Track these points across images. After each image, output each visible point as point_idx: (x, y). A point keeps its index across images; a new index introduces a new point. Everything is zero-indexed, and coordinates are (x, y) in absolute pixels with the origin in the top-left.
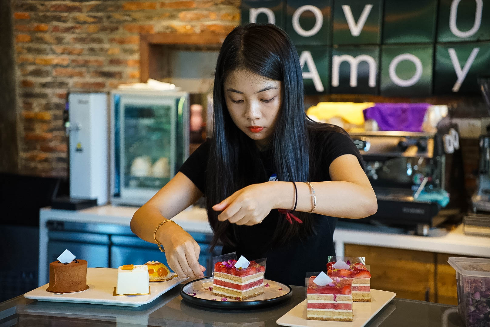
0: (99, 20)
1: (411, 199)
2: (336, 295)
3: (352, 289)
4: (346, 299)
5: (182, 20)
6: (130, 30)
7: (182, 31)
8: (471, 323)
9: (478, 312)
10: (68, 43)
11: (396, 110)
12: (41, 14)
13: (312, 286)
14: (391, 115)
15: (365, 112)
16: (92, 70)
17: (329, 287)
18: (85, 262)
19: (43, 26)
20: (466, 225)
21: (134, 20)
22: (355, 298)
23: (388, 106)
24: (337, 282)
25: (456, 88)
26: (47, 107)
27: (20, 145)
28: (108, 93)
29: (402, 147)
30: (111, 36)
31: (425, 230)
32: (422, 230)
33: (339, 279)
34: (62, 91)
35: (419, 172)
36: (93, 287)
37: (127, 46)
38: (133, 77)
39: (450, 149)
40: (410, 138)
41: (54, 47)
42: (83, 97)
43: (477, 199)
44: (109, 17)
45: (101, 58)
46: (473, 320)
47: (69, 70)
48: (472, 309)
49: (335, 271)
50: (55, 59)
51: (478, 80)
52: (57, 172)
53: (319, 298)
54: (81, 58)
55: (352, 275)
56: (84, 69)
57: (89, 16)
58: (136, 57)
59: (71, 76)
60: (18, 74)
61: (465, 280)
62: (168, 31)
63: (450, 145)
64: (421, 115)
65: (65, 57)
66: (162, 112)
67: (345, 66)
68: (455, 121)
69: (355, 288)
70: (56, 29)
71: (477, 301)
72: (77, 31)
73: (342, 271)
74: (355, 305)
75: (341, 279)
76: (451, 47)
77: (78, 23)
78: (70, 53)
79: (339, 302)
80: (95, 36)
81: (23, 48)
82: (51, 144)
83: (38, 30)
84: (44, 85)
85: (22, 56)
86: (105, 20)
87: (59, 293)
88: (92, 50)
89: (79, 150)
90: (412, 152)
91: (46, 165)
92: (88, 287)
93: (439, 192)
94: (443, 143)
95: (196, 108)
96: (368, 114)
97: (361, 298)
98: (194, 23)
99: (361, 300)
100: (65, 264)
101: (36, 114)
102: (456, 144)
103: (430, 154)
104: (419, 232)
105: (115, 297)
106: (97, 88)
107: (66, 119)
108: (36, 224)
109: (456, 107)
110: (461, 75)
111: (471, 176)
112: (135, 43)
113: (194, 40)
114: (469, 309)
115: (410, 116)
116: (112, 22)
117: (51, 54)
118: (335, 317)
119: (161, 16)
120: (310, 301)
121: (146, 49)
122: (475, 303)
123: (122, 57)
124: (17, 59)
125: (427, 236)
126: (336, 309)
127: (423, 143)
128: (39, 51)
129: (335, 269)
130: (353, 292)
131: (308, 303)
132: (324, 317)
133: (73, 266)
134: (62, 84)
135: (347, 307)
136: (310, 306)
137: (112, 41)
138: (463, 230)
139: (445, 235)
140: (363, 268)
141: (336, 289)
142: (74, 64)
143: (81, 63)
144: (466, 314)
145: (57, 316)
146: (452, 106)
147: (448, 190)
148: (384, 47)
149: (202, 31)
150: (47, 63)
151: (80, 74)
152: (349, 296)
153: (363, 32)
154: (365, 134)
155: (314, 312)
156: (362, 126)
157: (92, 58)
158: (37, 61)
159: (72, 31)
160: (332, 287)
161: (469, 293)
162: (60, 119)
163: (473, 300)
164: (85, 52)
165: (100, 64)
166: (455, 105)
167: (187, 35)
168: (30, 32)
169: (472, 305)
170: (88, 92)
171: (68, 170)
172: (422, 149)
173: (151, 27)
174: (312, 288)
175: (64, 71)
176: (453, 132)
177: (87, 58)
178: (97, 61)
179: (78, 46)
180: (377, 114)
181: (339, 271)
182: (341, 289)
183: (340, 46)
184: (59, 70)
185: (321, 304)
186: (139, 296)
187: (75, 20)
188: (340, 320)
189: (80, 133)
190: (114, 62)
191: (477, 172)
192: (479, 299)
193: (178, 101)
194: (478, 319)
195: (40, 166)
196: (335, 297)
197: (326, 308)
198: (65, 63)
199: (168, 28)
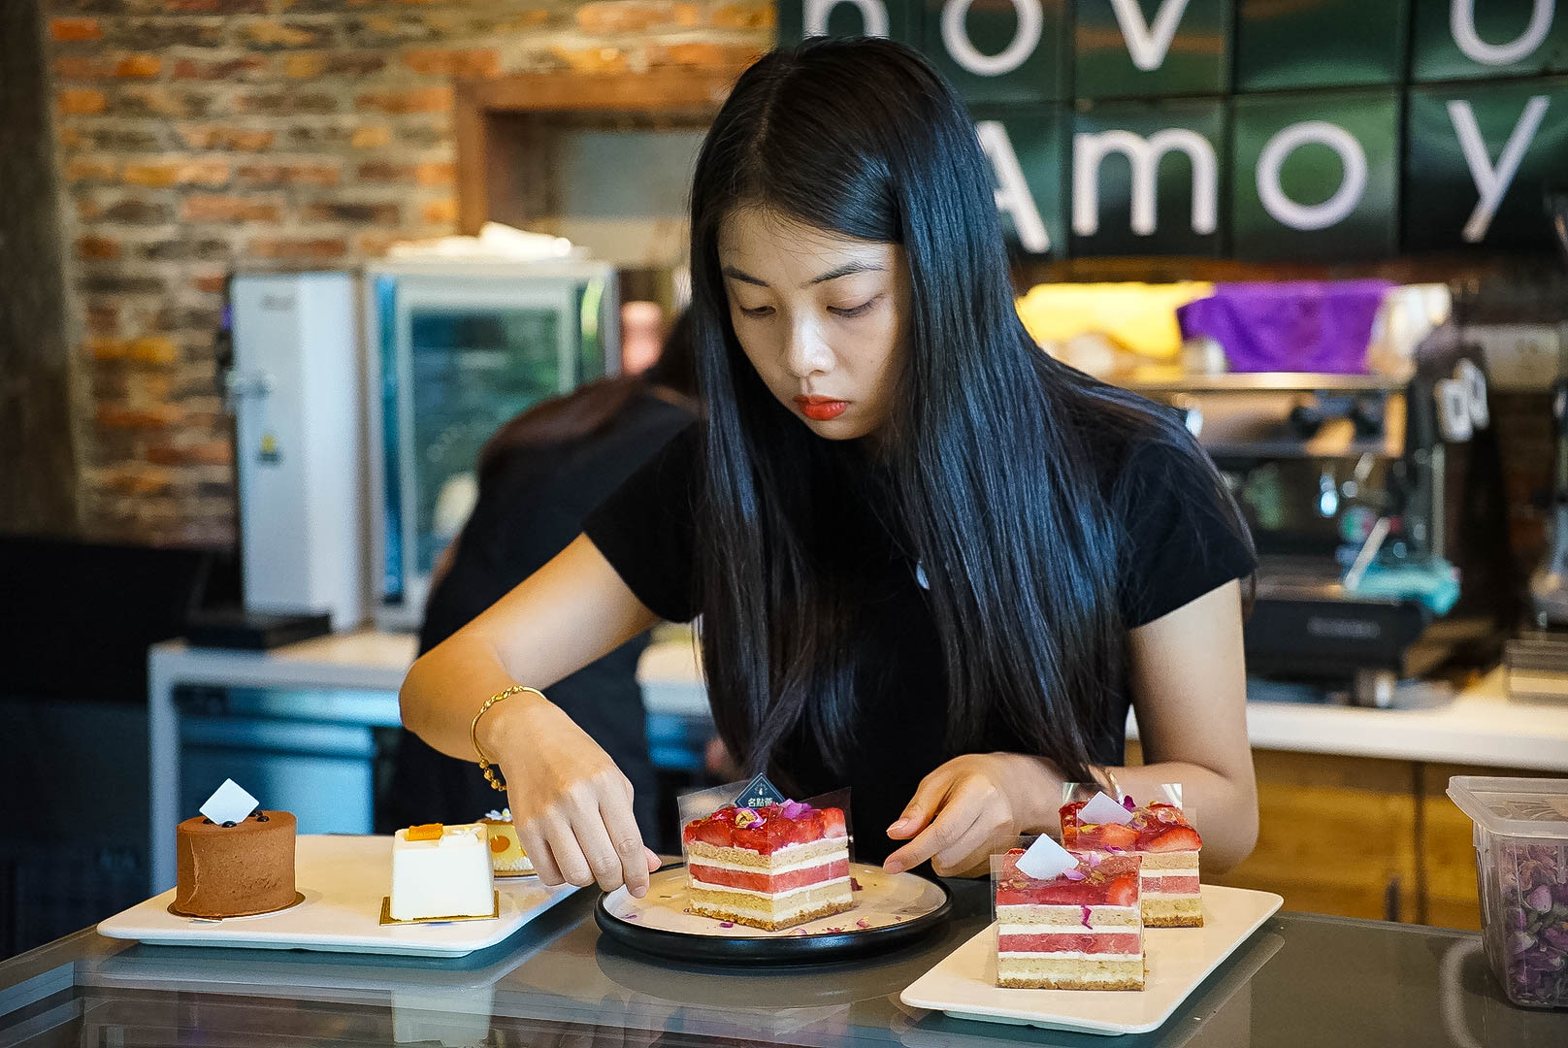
0: (322, 37)
1: (1335, 590)
2: (1089, 907)
3: (1140, 888)
4: (1121, 920)
5: (588, 33)
6: (423, 67)
7: (588, 66)
8: (1524, 987)
9: (1544, 950)
10: (223, 115)
11: (1283, 304)
12: (137, 22)
13: (1011, 881)
14: (1268, 321)
15: (1183, 314)
16: (303, 199)
17: (1064, 883)
18: (287, 819)
19: (144, 60)
20: (1513, 670)
21: (435, 35)
22: (1152, 915)
23: (1256, 293)
24: (1092, 866)
25: (1476, 228)
26: (165, 323)
27: (83, 444)
28: (358, 274)
29: (1303, 424)
30: (363, 88)
31: (1384, 689)
32: (1373, 690)
33: (1098, 856)
34: (210, 269)
35: (1359, 502)
36: (318, 896)
37: (415, 120)
38: (435, 218)
39: (1459, 427)
40: (1329, 394)
41: (183, 128)
42: (278, 287)
43: (1547, 585)
44: (353, 28)
45: (333, 161)
46: (1530, 974)
47: (233, 200)
48: (1527, 941)
49: (1084, 829)
50: (186, 168)
51: (1547, 202)
52: (202, 529)
53: (1033, 919)
54: (267, 162)
55: (1141, 841)
56: (277, 198)
57: (288, 26)
58: (443, 153)
59: (238, 220)
60: (69, 220)
61: (1503, 850)
62: (543, 68)
63: (1458, 412)
64: (1361, 319)
65: (218, 158)
66: (531, 331)
67: (1116, 165)
68: (1475, 335)
69: (1149, 885)
70: (185, 70)
71: (1542, 917)
72: (255, 74)
73: (1108, 829)
74: (1152, 938)
75: (1108, 855)
76: (1457, 97)
77: (255, 47)
78: (232, 146)
79: (1098, 929)
80: (311, 89)
81: (83, 134)
82: (182, 441)
83: (128, 74)
84: (154, 252)
85: (78, 160)
86: (340, 36)
87: (207, 917)
88: (303, 134)
89: (270, 457)
90: (1336, 441)
91: (164, 509)
92: (299, 898)
93: (1424, 566)
94: (1434, 407)
95: (641, 314)
96: (1194, 321)
97: (1170, 914)
98: (626, 41)
99: (1172, 920)
100: (225, 825)
101: (131, 346)
102: (1479, 411)
103: (1393, 443)
104: (1363, 694)
105: (385, 927)
106: (320, 258)
107: (226, 360)
108: (139, 694)
109: (1477, 292)
110: (1492, 185)
111: (1529, 512)
112: (439, 111)
113: (629, 95)
114: (1517, 943)
115: (1327, 324)
116: (363, 44)
117: (173, 149)
118: (1087, 978)
119: (520, 21)
120: (1007, 930)
121: (475, 128)
122: (1536, 922)
123: (399, 154)
124: (63, 167)
125: (1390, 707)
126: (1090, 952)
127: (1369, 409)
128: (134, 143)
129: (1084, 824)
130: (1143, 896)
131: (1001, 933)
132: (1054, 977)
133: (251, 832)
134: (209, 248)
135: (1126, 943)
136: (1007, 943)
137: (364, 103)
138: (1506, 686)
139: (1448, 702)
140: (1174, 819)
141: (1089, 889)
142: (248, 180)
143: (268, 177)
144: (1507, 960)
145: (205, 990)
146: (1464, 287)
147: (1453, 557)
148: (1241, 103)
149: (655, 67)
150: (159, 180)
151: (267, 214)
152: (1130, 908)
153: (1171, 57)
154: (1185, 386)
155: (1019, 965)
156: (1173, 361)
157: (304, 161)
158: (130, 174)
159: (237, 73)
160: (1076, 882)
161: (1514, 891)
162: (206, 359)
163: (1527, 912)
164: (280, 141)
165: (330, 181)
166: (1473, 284)
167: (604, 79)
168: (101, 80)
169: (1526, 929)
170: (291, 270)
171: (236, 521)
172: (1368, 429)
173: (489, 57)
174: (1011, 888)
175: (216, 203)
176: (1468, 371)
177: (289, 160)
178: (317, 171)
179: (258, 124)
180: (1221, 321)
181: (1099, 830)
182: (1105, 887)
183: (1101, 102)
184: (200, 200)
185: (1042, 936)
186: (462, 925)
187: (247, 39)
188: (1105, 987)
189: (270, 404)
190: (375, 171)
191: (1547, 499)
192: (1547, 910)
193: (580, 293)
194: (1543, 974)
195: (147, 512)
196: (1087, 913)
197: (1058, 950)
198: (219, 178)
199: (543, 57)
